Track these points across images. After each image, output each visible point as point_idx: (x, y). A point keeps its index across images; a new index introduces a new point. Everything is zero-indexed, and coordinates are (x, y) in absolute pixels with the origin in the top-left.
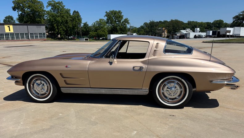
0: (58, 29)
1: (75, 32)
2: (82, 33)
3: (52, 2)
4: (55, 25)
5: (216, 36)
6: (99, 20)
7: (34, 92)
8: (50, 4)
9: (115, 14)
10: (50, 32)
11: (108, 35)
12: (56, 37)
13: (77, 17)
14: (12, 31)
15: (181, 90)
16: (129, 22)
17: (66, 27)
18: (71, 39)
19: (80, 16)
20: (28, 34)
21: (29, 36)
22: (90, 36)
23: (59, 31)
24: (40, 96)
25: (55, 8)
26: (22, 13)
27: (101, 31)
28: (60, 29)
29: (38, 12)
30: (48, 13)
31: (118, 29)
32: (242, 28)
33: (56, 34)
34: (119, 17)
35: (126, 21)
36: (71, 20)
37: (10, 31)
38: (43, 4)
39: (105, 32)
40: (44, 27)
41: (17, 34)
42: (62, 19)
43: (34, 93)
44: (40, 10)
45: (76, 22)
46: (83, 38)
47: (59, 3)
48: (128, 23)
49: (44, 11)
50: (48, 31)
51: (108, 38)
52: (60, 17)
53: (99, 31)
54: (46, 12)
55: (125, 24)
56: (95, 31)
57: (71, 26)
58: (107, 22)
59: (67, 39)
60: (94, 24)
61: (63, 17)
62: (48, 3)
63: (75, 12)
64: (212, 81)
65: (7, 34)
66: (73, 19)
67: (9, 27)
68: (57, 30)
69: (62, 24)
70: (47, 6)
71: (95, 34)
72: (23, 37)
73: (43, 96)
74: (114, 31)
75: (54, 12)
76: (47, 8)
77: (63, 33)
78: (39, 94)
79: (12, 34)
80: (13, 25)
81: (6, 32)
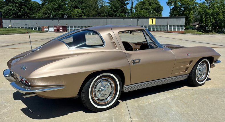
0: (206, 20)
4: (203, 17)
20: (168, 26)
21: (167, 28)
26: (174, 7)
28: (208, 21)
29: (187, 5)
37: (153, 23)
40: (184, 20)
41: (158, 26)
44: (190, 3)
49: (194, 3)
54: (198, 4)
57: (222, 17)
65: (150, 26)
67: (152, 20)
68: (204, 22)
69: (211, 16)
72: (162, 29)
77: (210, 25)
79: (154, 26)
80: (156, 18)
81: (149, 24)
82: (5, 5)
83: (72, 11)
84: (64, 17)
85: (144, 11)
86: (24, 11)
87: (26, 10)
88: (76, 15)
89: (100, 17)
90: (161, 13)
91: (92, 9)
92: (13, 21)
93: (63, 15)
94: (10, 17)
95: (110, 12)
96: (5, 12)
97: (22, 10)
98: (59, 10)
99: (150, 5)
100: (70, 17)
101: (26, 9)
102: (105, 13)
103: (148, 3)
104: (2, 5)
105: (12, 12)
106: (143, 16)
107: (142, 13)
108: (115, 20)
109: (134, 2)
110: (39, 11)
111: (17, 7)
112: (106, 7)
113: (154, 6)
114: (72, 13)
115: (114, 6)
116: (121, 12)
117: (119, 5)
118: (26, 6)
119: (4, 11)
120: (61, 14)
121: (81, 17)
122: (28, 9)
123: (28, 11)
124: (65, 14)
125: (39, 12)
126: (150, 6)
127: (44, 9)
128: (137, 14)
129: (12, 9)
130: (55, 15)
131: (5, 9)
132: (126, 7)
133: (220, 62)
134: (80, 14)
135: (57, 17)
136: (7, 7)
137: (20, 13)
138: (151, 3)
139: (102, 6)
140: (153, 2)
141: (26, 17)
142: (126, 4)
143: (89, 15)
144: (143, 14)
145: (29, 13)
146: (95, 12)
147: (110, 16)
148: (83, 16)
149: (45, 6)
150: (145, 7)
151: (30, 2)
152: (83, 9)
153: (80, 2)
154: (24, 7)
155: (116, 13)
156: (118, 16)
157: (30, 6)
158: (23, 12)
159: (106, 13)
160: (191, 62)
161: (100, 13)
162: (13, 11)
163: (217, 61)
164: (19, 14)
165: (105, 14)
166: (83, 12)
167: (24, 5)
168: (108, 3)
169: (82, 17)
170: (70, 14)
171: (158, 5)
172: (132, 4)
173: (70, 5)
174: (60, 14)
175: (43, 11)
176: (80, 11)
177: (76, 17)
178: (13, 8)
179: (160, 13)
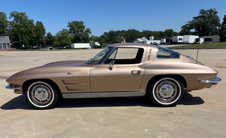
1: (40, 42)
2: (46, 42)
3: (15, 13)
4: (19, 35)
5: (169, 43)
6: (62, 30)
7: (35, 99)
8: (12, 15)
9: (77, 24)
10: (14, 42)
11: (71, 44)
12: (20, 47)
13: (40, 27)
15: (174, 90)
16: (91, 31)
17: (30, 37)
18: (36, 49)
19: (44, 27)
22: (54, 45)
23: (23, 41)
24: (41, 103)
25: (18, 19)
27: (65, 41)
28: (24, 39)
29: (1, 22)
30: (11, 23)
31: (81, 38)
32: (190, 36)
33: (20, 43)
34: (82, 27)
35: (88, 31)
36: (35, 30)
38: (6, 15)
39: (68, 41)
40: (8, 37)
42: (26, 29)
43: (35, 101)
44: (3, 21)
45: (40, 32)
46: (47, 47)
47: (21, 14)
48: (90, 33)
49: (7, 22)
50: (11, 41)
51: (72, 47)
52: (24, 27)
53: (63, 40)
54: (9, 23)
55: (87, 34)
56: (58, 41)
57: (35, 36)
58: (70, 32)
59: (32, 49)
60: (57, 34)
61: (26, 27)
62: (10, 14)
63: (38, 22)
64: (200, 81)
66: (37, 30)
68: (21, 40)
69: (26, 35)
70: (9, 18)
71: (59, 44)
73: (45, 102)
74: (77, 40)
75: (17, 22)
76: (10, 19)
77: (27, 43)
78: (40, 101)
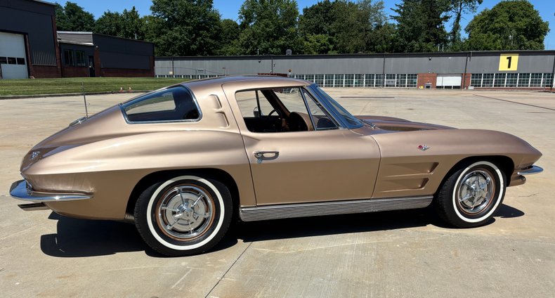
14: (514, 68)
20: (553, 74)
21: (552, 80)
37: (509, 67)
41: (525, 75)
65: (501, 74)
67: (510, 59)
72: (537, 82)
79: (513, 75)
80: (521, 54)
81: (500, 70)
82: (166, 28)
83: (306, 40)
84: (285, 54)
85: (489, 36)
86: (202, 42)
87: (208, 40)
88: (314, 47)
89: (371, 53)
90: (541, 42)
91: (353, 33)
92: (178, 63)
93: (284, 48)
94: (174, 54)
95: (398, 41)
96: (165, 44)
97: (199, 39)
98: (277, 38)
99: (511, 19)
100: (299, 53)
101: (207, 37)
102: (384, 42)
103: (506, 14)
104: (160, 29)
105: (178, 43)
106: (486, 48)
107: (484, 40)
108: (407, 60)
109: (462, 13)
110: (233, 40)
111: (190, 33)
112: (389, 28)
113: (522, 24)
114: (305, 43)
115: (409, 24)
116: (428, 41)
117: (420, 22)
118: (208, 31)
119: (162, 42)
120: (280, 46)
121: (326, 53)
122: (211, 38)
123: (210, 41)
124: (289, 47)
125: (235, 42)
126: (509, 23)
127: (243, 37)
128: (470, 45)
129: (180, 37)
130: (267, 49)
131: (166, 38)
132: (443, 27)
133: (540, 170)
134: (325, 45)
135: (272, 53)
136: (170, 32)
137: (195, 45)
138: (515, 14)
139: (378, 27)
140: (521, 13)
141: (206, 55)
142: (442, 19)
143: (344, 47)
144: (486, 44)
145: (214, 45)
146: (360, 41)
147: (397, 51)
148: (329, 49)
149: (246, 30)
150: (497, 25)
151: (216, 20)
152: (333, 34)
153: (327, 18)
154: (204, 33)
155: (413, 41)
156: (418, 49)
157: (216, 29)
158: (200, 43)
159: (387, 43)
160: (435, 165)
161: (371, 44)
162: (180, 40)
163: (531, 167)
164: (193, 48)
165: (385, 46)
166: (331, 41)
167: (204, 29)
168: (395, 18)
169: (329, 52)
170: (301, 47)
171: (533, 20)
172: (458, 19)
173: (304, 26)
174: (277, 47)
175: (241, 39)
176: (324, 38)
177: (315, 53)
178: (181, 34)
179: (538, 39)
